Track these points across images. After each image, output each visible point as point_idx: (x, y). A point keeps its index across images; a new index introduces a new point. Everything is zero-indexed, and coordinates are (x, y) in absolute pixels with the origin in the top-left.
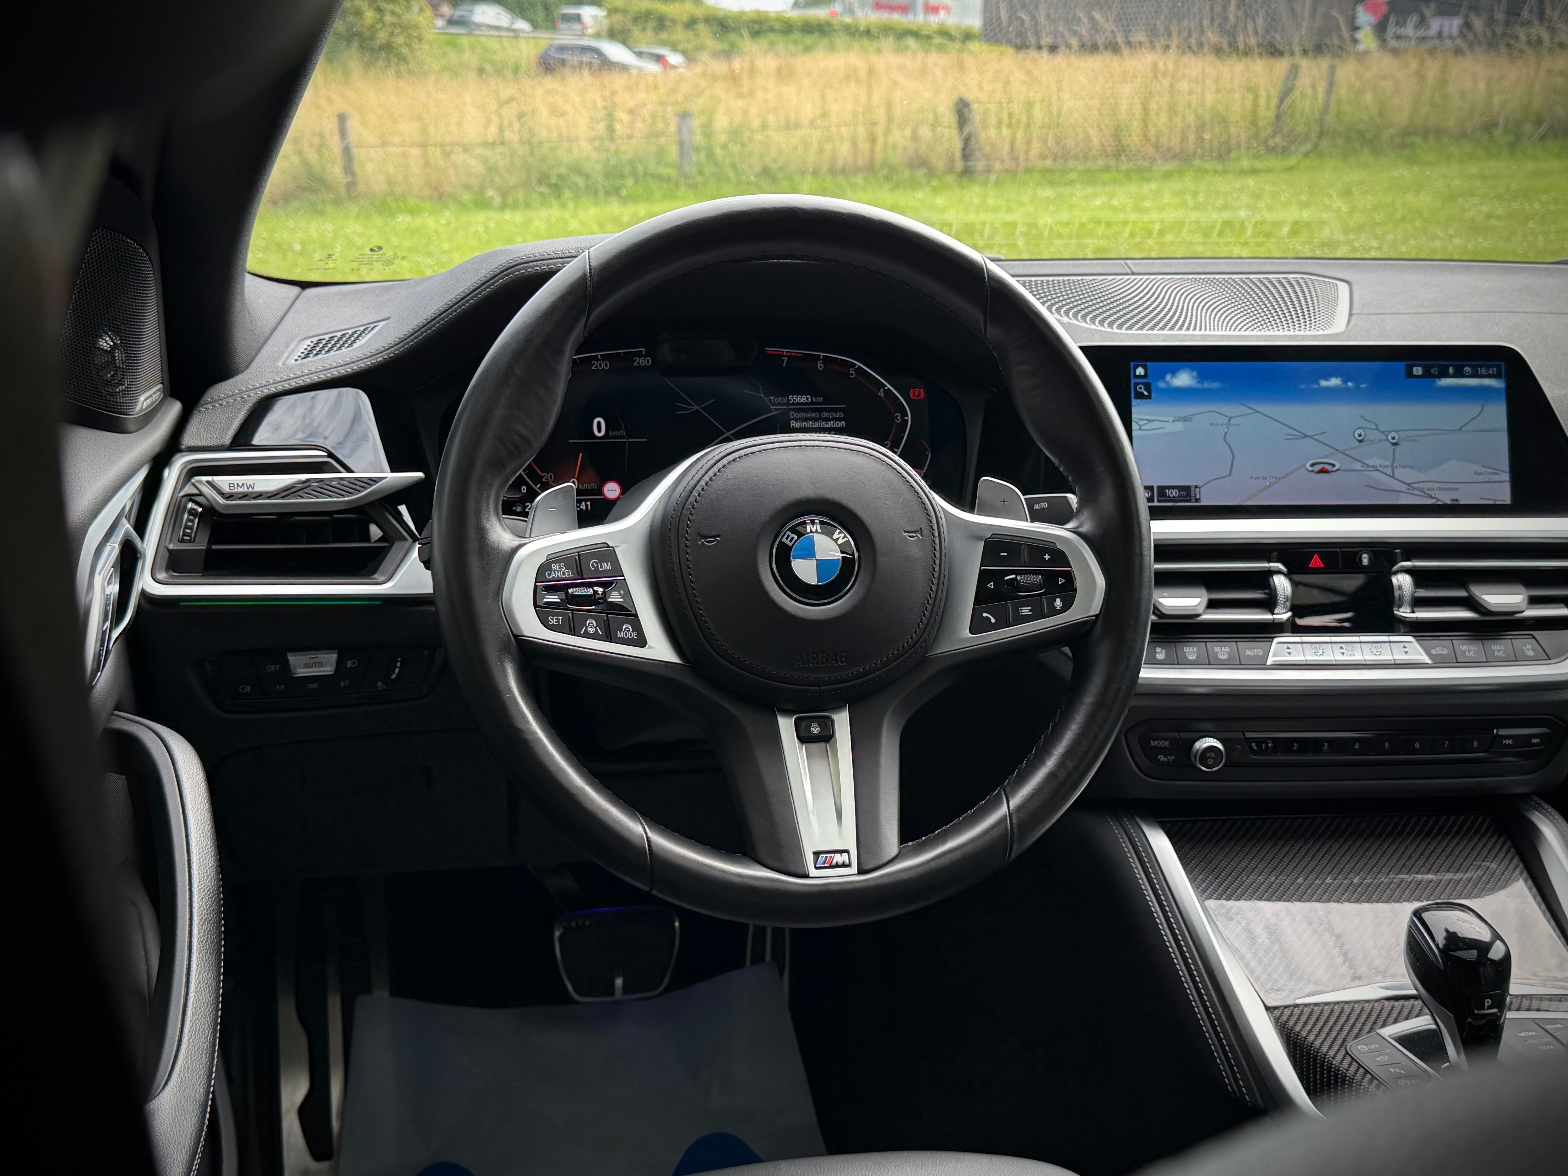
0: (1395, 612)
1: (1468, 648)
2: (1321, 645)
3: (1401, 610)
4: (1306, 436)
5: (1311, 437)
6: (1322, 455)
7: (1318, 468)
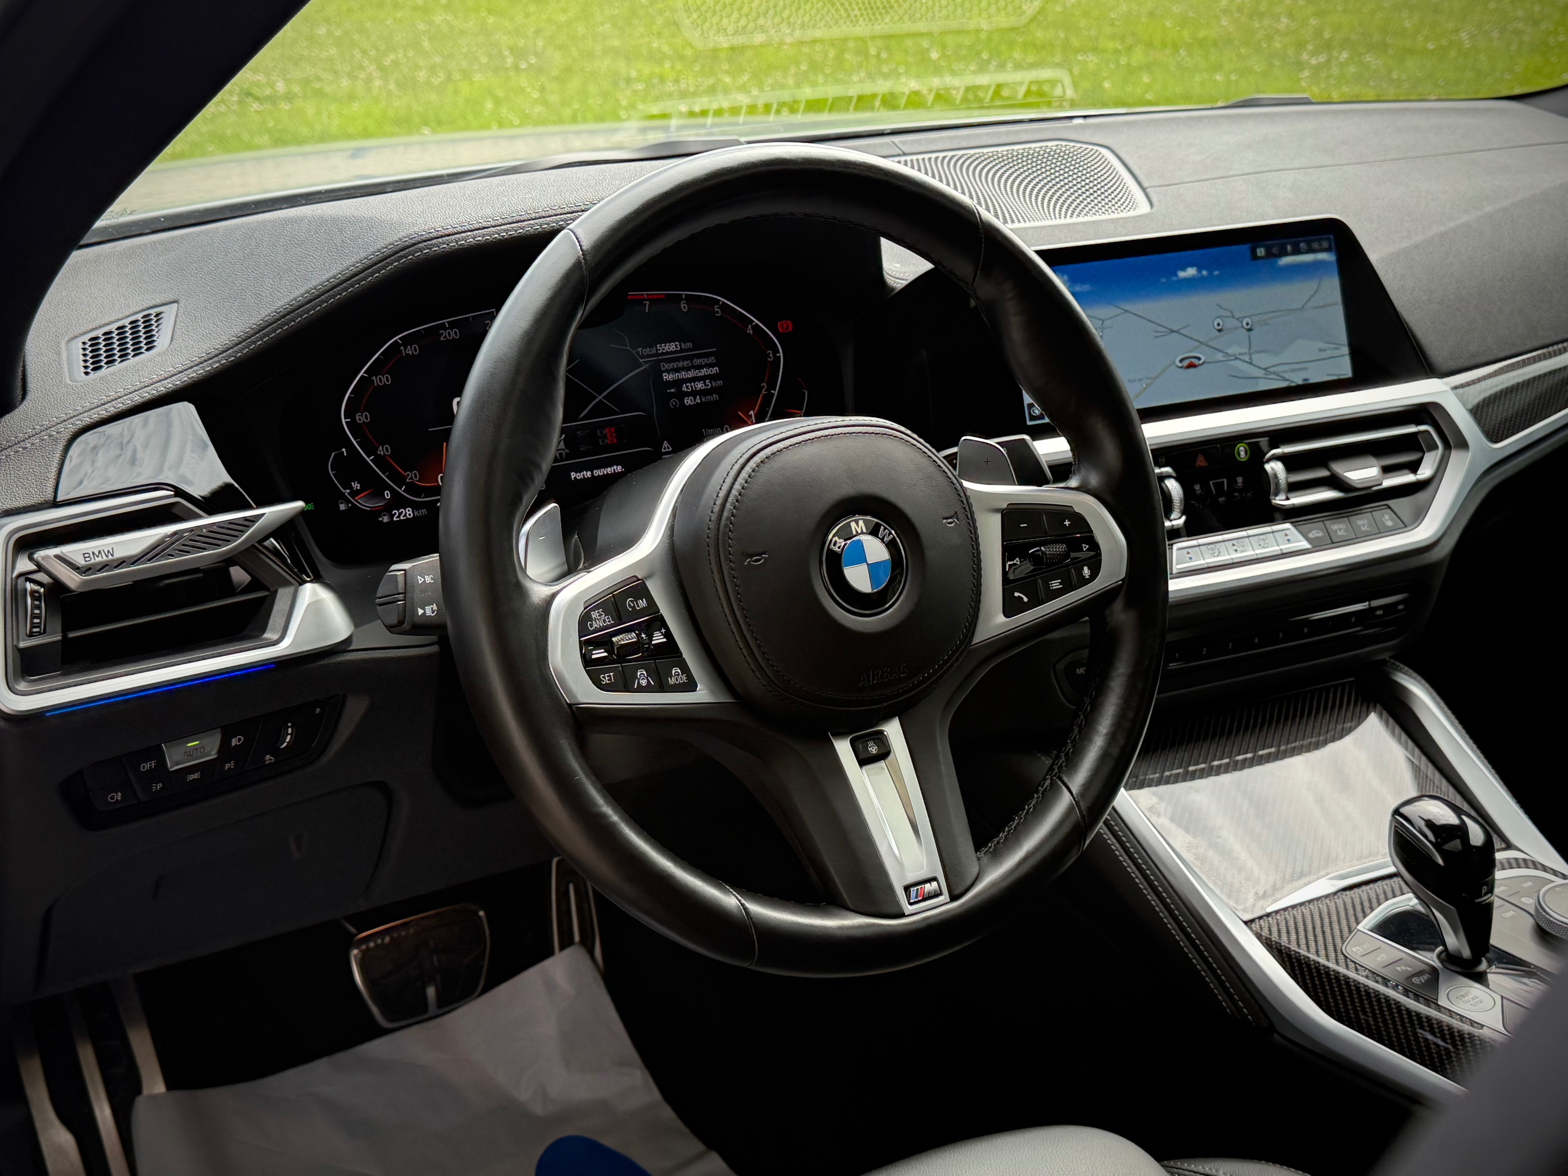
0: (1274, 502)
1: (1339, 527)
2: (1217, 544)
3: (1278, 498)
4: (1173, 331)
5: (1177, 332)
6: (1186, 349)
7: (1186, 363)
